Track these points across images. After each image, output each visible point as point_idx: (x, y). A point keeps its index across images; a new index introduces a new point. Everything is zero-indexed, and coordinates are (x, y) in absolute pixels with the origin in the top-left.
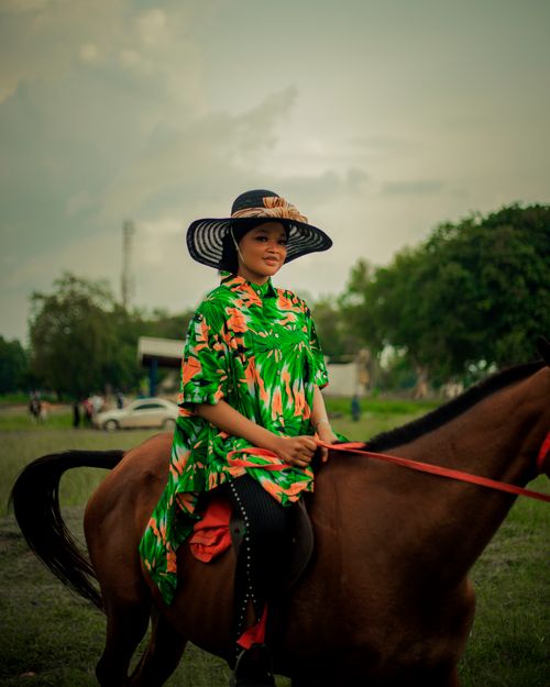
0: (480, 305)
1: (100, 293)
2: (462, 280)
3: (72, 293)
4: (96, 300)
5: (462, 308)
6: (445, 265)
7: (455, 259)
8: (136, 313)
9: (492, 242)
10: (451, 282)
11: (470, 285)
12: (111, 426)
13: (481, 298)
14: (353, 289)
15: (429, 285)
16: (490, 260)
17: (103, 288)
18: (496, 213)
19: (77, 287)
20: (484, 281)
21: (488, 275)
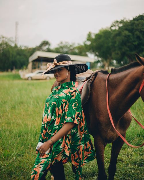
0: (134, 43)
1: (10, 41)
2: (129, 36)
3: (3, 41)
4: (10, 43)
5: (129, 44)
6: (123, 31)
7: (126, 29)
8: (20, 47)
9: (138, 25)
10: (125, 36)
11: (131, 37)
12: (30, 79)
13: (134, 41)
14: (88, 40)
15: (118, 37)
16: (137, 30)
17: (11, 39)
18: (137, 16)
19: (4, 39)
20: (135, 36)
21: (136, 34)
